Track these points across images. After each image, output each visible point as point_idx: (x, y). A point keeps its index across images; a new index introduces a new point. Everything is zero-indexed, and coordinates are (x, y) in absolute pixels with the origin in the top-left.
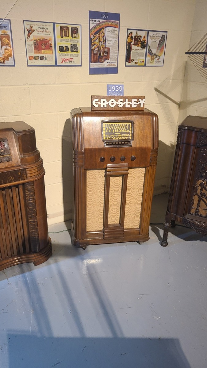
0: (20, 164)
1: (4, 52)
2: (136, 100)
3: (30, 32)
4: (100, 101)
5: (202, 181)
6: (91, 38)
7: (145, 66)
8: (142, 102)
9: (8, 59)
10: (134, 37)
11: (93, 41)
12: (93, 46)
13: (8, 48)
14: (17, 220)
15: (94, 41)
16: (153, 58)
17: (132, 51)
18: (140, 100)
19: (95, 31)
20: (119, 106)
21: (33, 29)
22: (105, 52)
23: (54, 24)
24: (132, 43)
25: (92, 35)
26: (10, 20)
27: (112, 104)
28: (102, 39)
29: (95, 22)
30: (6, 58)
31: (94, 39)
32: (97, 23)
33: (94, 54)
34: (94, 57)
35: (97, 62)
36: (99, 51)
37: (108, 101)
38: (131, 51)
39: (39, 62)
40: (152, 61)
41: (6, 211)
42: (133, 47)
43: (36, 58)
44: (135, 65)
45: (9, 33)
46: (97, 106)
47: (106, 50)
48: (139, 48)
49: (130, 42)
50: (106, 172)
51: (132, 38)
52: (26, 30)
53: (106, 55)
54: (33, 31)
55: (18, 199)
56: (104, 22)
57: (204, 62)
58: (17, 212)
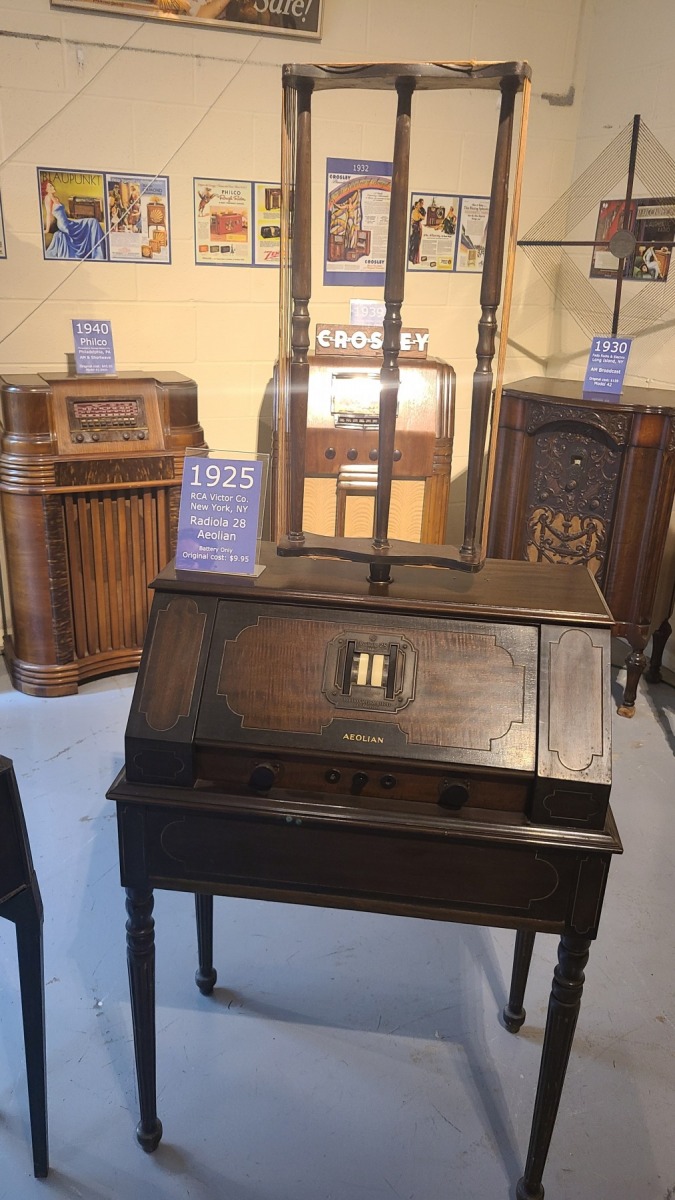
0: (163, 447)
1: (151, 238)
2: (409, 335)
3: (205, 199)
4: (333, 334)
5: (543, 512)
6: (330, 212)
7: (454, 271)
8: (421, 341)
9: (159, 251)
10: (426, 210)
11: (333, 217)
12: (334, 226)
13: (161, 228)
14: (150, 566)
15: (336, 217)
16: (474, 255)
17: (423, 238)
18: (418, 336)
19: (340, 197)
20: (373, 346)
21: (211, 193)
22: (360, 240)
23: (253, 183)
24: (424, 222)
25: (332, 206)
26: (167, 177)
27: (359, 342)
28: (354, 214)
29: (339, 180)
30: (155, 249)
31: (337, 214)
32: (343, 181)
33: (336, 243)
34: (335, 249)
35: (341, 260)
36: (347, 237)
37: (349, 336)
38: (420, 239)
39: (218, 257)
40: (471, 261)
41: (129, 543)
42: (425, 230)
43: (213, 249)
44: (430, 268)
45: (164, 201)
46: (327, 344)
47: (363, 236)
48: (440, 232)
49: (417, 219)
50: (338, 481)
51: (422, 211)
52: (197, 195)
53: (363, 245)
54: (211, 197)
55: (155, 523)
56: (359, 179)
57: (593, 265)
58: (149, 548)
